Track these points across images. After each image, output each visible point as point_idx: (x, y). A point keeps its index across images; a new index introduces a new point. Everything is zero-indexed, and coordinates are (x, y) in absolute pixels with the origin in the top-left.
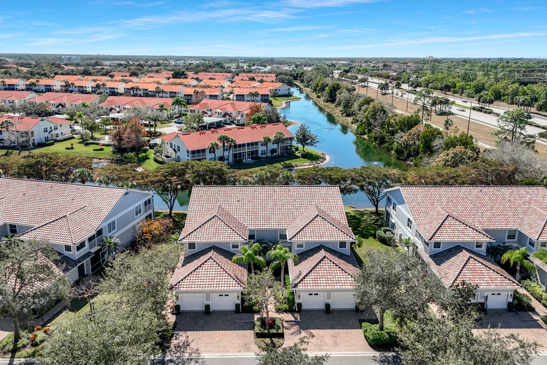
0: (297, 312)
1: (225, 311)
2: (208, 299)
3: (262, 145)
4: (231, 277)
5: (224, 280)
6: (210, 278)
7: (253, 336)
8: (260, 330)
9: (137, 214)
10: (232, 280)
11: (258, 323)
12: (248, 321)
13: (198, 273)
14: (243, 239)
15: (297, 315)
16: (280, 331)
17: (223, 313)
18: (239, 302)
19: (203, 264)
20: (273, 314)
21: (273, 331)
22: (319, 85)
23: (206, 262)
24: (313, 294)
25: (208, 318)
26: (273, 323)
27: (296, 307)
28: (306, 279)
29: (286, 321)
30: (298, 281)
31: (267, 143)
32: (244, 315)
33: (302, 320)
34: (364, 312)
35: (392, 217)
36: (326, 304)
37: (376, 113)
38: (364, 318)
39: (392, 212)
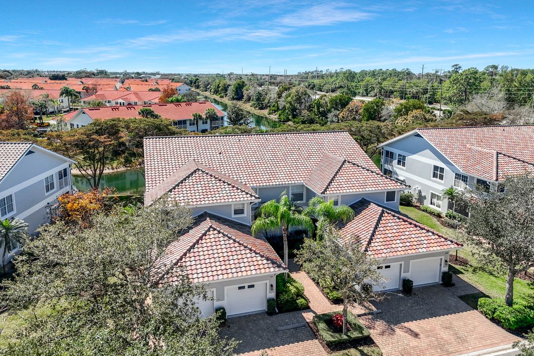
2: (220, 298)
3: (190, 124)
4: (256, 253)
5: (245, 260)
6: (222, 259)
7: (322, 349)
9: (48, 190)
10: (259, 258)
11: (322, 326)
13: (196, 254)
14: (253, 198)
15: (367, 304)
18: (273, 295)
19: (201, 238)
21: (354, 335)
22: (220, 85)
23: (205, 234)
28: (373, 245)
29: (359, 316)
31: (197, 122)
33: (380, 311)
34: (455, 285)
35: (397, 174)
36: (404, 280)
37: (300, 97)
38: (463, 294)
39: (397, 168)
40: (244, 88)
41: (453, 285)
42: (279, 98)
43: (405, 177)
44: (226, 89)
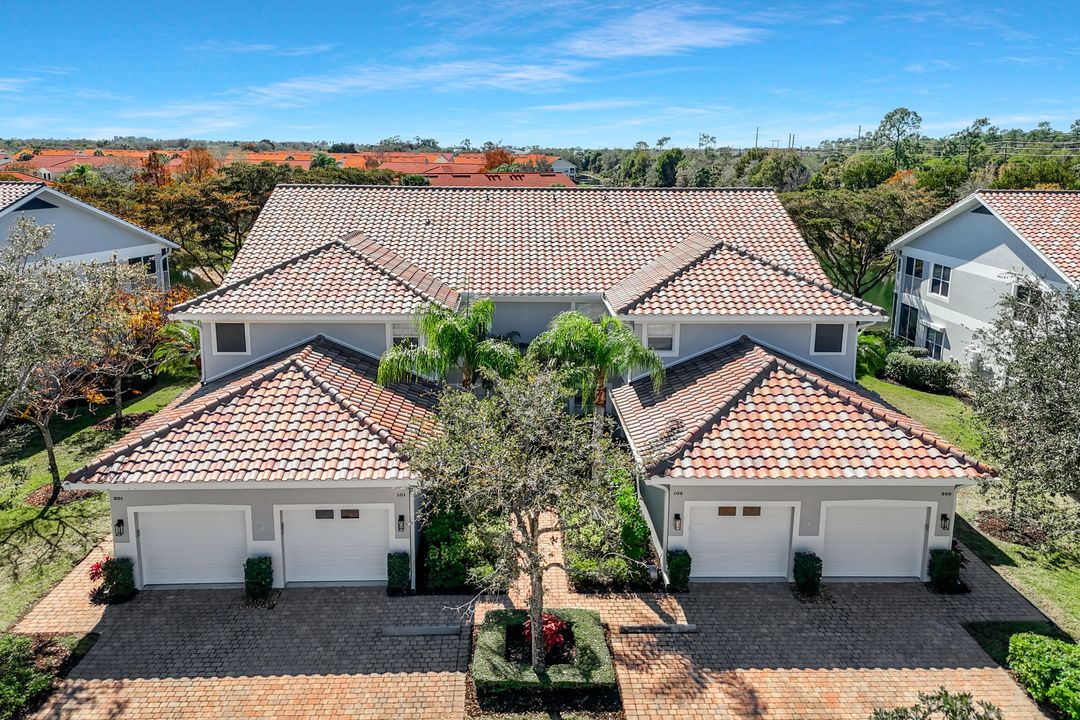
0: (672, 590)
1: (343, 589)
2: (263, 531)
4: (372, 432)
5: (335, 445)
7: (461, 699)
8: (495, 668)
10: (374, 443)
11: (492, 638)
12: (442, 628)
15: (671, 604)
16: (599, 677)
17: (335, 596)
18: (406, 544)
20: (560, 597)
21: (564, 675)
24: (739, 512)
25: (256, 615)
26: (561, 640)
27: (661, 567)
28: (705, 443)
29: (624, 631)
30: (670, 450)
32: (423, 605)
33: (694, 626)
34: (970, 591)
35: (928, 316)
36: (798, 555)
37: (782, 172)
38: (985, 616)
39: (929, 299)
40: (680, 164)
41: (964, 589)
42: (739, 177)
43: (947, 322)
44: (644, 166)
